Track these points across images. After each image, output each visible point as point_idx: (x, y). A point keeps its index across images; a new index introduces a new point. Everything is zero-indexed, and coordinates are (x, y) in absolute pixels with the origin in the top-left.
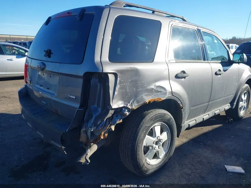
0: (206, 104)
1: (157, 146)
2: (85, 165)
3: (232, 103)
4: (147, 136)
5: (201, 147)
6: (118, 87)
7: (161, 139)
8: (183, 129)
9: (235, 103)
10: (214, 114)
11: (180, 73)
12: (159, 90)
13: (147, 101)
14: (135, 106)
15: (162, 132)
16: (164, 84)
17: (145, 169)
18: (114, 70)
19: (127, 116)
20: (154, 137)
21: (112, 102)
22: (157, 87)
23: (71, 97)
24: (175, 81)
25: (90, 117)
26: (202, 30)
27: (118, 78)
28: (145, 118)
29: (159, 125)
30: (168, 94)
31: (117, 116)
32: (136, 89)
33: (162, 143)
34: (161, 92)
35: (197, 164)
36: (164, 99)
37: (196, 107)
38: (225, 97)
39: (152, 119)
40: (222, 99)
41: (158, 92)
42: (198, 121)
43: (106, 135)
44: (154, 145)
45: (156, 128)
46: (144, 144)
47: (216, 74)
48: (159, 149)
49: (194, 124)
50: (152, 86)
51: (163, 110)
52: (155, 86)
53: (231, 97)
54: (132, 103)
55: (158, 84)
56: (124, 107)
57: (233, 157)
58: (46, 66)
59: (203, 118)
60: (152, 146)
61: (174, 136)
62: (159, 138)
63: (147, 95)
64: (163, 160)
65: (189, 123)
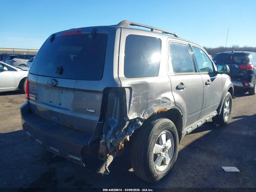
0: (199, 112)
1: (164, 153)
2: (105, 175)
3: (218, 110)
4: (156, 144)
5: (198, 152)
6: (133, 99)
7: (167, 146)
8: (183, 136)
9: (221, 110)
10: (205, 121)
11: (180, 85)
12: (165, 100)
13: (156, 112)
14: (146, 117)
15: (167, 139)
16: (168, 95)
17: (156, 175)
18: (129, 85)
19: (141, 126)
20: (161, 145)
21: (129, 114)
22: (163, 98)
23: (90, 111)
24: (176, 92)
25: (109, 128)
26: (192, 45)
27: (133, 92)
28: (154, 127)
29: (165, 133)
30: (172, 104)
31: (132, 127)
32: (147, 101)
33: (167, 150)
34: (166, 102)
35: (198, 167)
36: (169, 109)
37: (192, 115)
38: (213, 104)
39: (160, 128)
40: (211, 107)
41: (164, 102)
42: (194, 128)
43: (123, 145)
44: (162, 152)
45: (162, 136)
46: (154, 152)
47: (206, 84)
48: (166, 156)
49: (191, 131)
50: (159, 98)
51: (168, 119)
52: (161, 98)
53: (218, 104)
54: (144, 114)
55: (163, 95)
56: (138, 118)
57: (227, 159)
58: (58, 83)
59: (198, 125)
60: (160, 154)
61: (177, 143)
62: (165, 146)
63: (155, 106)
64: (169, 166)
65: (187, 130)
